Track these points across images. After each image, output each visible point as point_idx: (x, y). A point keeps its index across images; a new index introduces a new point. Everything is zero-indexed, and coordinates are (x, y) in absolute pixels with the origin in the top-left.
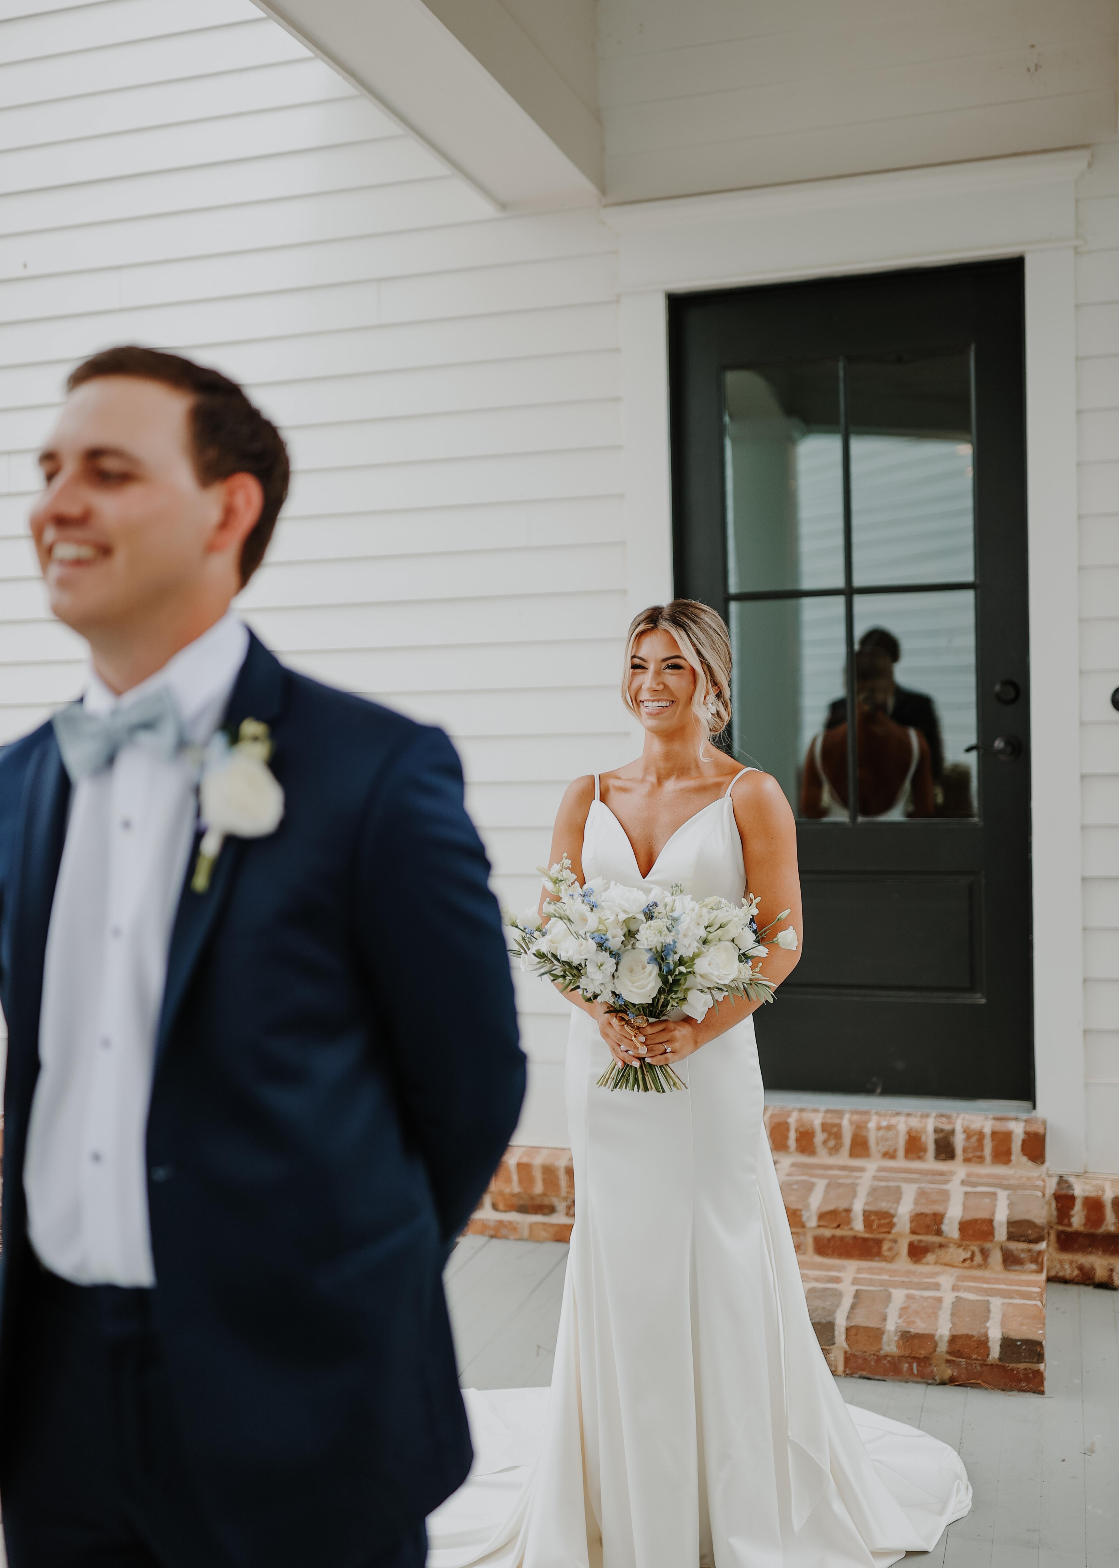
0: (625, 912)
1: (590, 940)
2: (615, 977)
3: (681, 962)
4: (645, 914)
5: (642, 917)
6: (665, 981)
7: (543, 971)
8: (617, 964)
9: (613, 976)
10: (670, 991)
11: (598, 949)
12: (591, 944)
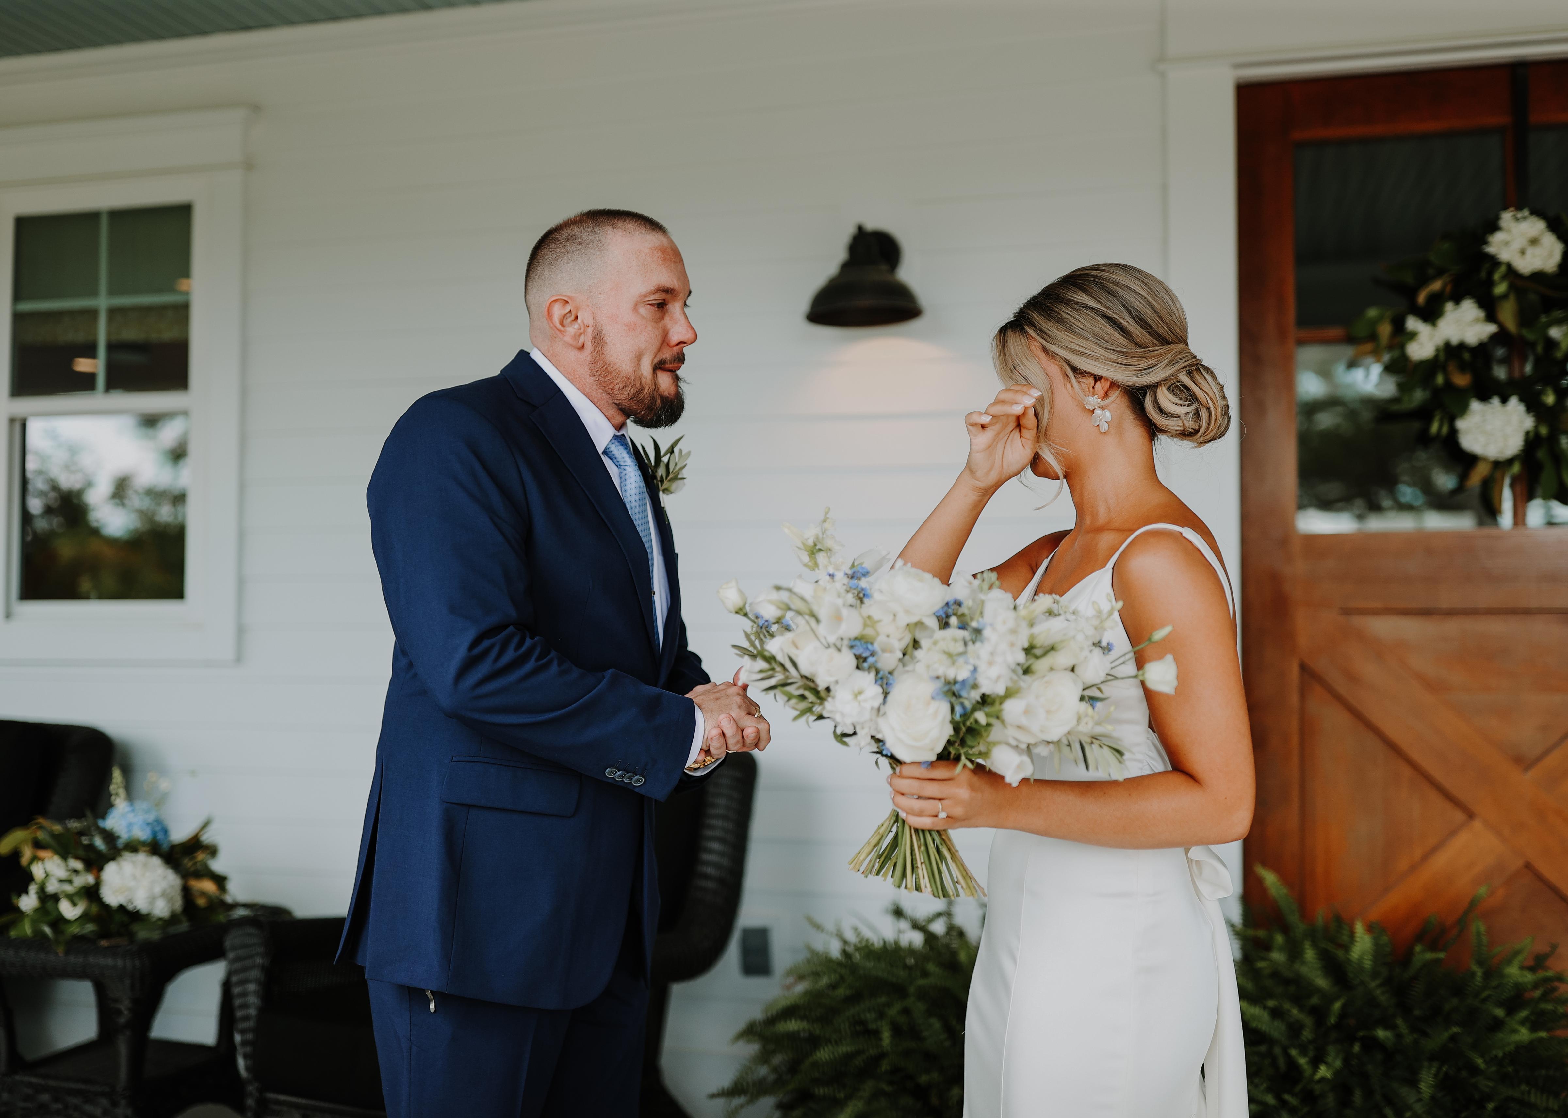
0: (907, 612)
1: (845, 650)
2: (882, 712)
3: (985, 701)
4: (939, 619)
5: (933, 623)
6: (956, 729)
7: (772, 682)
8: (886, 694)
9: (879, 710)
10: (963, 743)
11: (858, 668)
12: (847, 659)
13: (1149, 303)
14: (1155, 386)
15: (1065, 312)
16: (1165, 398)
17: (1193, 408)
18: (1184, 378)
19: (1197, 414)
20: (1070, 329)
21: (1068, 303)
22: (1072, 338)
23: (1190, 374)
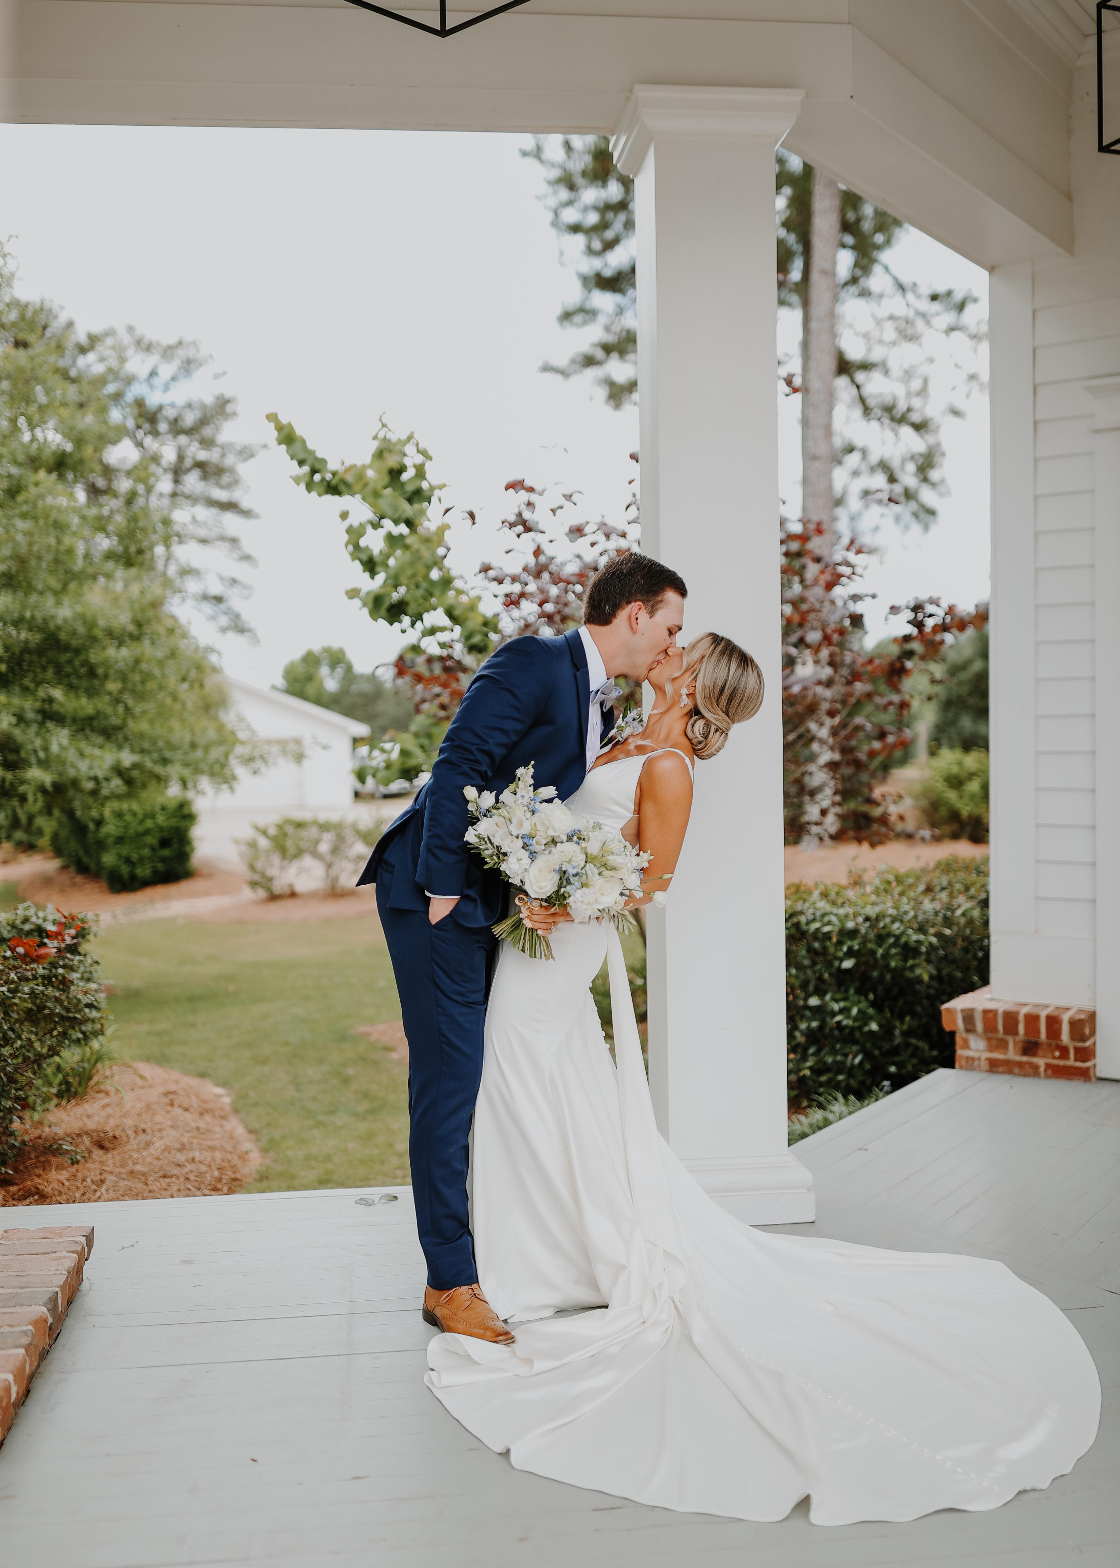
4: (568, 836)
5: (564, 838)
8: (532, 863)
9: (526, 870)
11: (523, 848)
12: (520, 843)
13: (742, 700)
14: (703, 717)
15: (724, 661)
16: (700, 724)
17: (702, 739)
18: (713, 728)
19: (700, 743)
20: (715, 666)
21: (730, 660)
22: (711, 669)
23: (717, 730)
